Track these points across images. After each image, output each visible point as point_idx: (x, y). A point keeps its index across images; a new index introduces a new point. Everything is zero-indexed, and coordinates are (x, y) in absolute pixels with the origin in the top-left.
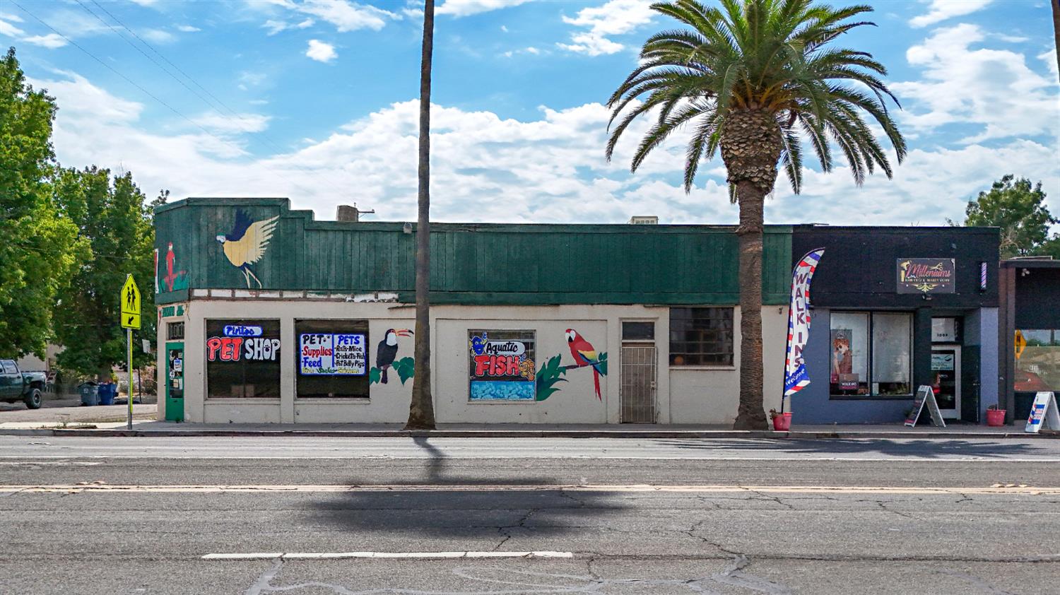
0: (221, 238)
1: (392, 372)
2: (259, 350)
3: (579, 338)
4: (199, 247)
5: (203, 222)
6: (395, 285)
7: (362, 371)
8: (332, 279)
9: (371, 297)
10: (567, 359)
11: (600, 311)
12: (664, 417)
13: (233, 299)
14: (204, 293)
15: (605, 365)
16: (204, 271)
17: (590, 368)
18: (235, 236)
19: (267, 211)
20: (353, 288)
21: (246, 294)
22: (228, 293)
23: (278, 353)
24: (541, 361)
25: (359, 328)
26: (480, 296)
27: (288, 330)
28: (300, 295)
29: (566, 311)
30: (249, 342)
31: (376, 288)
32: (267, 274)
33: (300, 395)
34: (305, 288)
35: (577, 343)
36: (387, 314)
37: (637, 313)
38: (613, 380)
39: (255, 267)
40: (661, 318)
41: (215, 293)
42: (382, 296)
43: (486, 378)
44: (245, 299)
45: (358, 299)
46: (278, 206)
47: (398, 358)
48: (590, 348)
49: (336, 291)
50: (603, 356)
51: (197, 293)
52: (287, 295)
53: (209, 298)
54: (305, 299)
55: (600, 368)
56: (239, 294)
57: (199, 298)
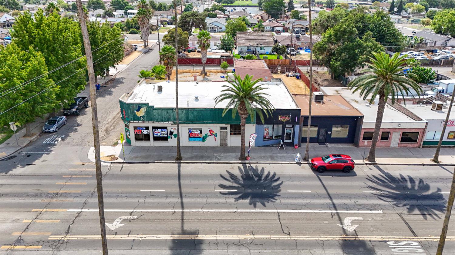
0: (135, 111)
2: (145, 132)
3: (211, 130)
4: (131, 113)
5: (131, 108)
6: (172, 120)
7: (167, 136)
8: (159, 119)
9: (168, 122)
10: (209, 134)
11: (215, 125)
12: (229, 145)
13: (139, 123)
14: (133, 122)
16: (132, 117)
20: (164, 121)
22: (138, 122)
23: (149, 132)
24: (203, 134)
25: (166, 128)
26: (190, 122)
27: (151, 129)
28: (153, 122)
29: (208, 125)
30: (143, 131)
32: (145, 118)
35: (211, 131)
36: (171, 126)
37: (223, 125)
40: (229, 126)
41: (135, 122)
42: (170, 122)
43: (192, 137)
44: (141, 123)
45: (165, 123)
47: (174, 134)
48: (213, 132)
49: (160, 121)
50: (216, 134)
51: (131, 122)
52: (150, 122)
55: (216, 136)
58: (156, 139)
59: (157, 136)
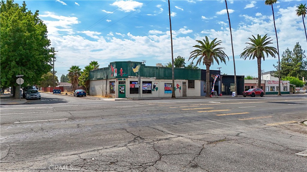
0: (132, 68)
1: (155, 89)
4: (129, 69)
5: (130, 65)
6: (156, 76)
7: (150, 89)
8: (148, 75)
11: (180, 80)
12: (187, 96)
15: (181, 88)
16: (130, 73)
17: (179, 89)
18: (134, 68)
19: (139, 64)
20: (150, 77)
21: (136, 77)
23: (140, 86)
26: (166, 78)
27: (141, 83)
28: (143, 77)
29: (176, 80)
30: (136, 85)
31: (153, 77)
32: (139, 74)
33: (143, 93)
34: (144, 76)
35: (177, 85)
36: (154, 81)
37: (184, 81)
39: (137, 73)
40: (187, 81)
42: (154, 78)
43: (166, 90)
44: (136, 78)
45: (151, 78)
46: (140, 63)
47: (156, 87)
48: (179, 86)
49: (148, 77)
50: (181, 87)
52: (141, 77)
53: (131, 78)
54: (144, 78)
55: (180, 89)
56: (135, 77)
57: (129, 78)
59: (145, 89)
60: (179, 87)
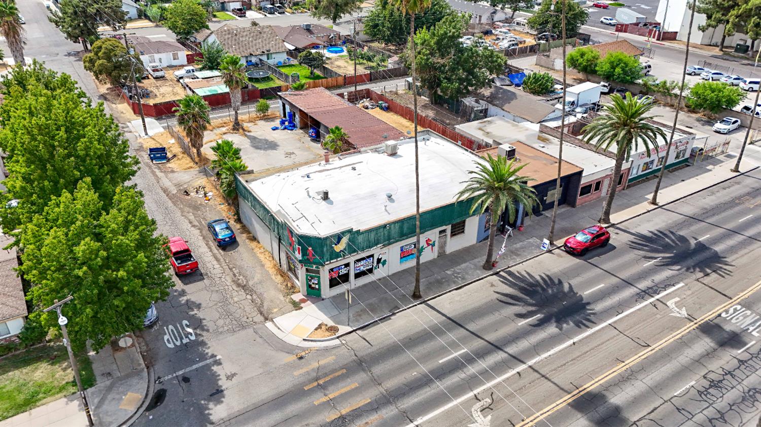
0: (333, 246)
1: (380, 264)
2: (343, 271)
3: (429, 239)
4: (327, 250)
5: (328, 243)
6: (382, 242)
7: (371, 267)
8: (365, 246)
9: (375, 248)
10: (425, 245)
11: (434, 231)
12: (448, 252)
13: (337, 261)
14: (328, 262)
15: (435, 244)
16: (329, 257)
17: (431, 246)
18: (337, 244)
19: (346, 234)
20: (370, 247)
21: (341, 259)
23: (349, 270)
25: (372, 256)
26: (404, 237)
27: (352, 264)
28: (356, 254)
29: (428, 233)
30: (341, 271)
31: (377, 245)
32: (347, 251)
33: (356, 278)
34: (357, 252)
35: (428, 241)
36: (379, 250)
37: (443, 228)
38: (436, 248)
39: (343, 250)
40: (448, 227)
41: (332, 261)
42: (379, 246)
43: (404, 257)
45: (371, 250)
46: (349, 231)
47: (382, 261)
48: (431, 241)
49: (366, 250)
50: (434, 242)
51: (326, 263)
52: (352, 255)
53: (330, 263)
55: (433, 245)
56: (339, 259)
58: (357, 276)
59: (359, 271)
60: (430, 243)
